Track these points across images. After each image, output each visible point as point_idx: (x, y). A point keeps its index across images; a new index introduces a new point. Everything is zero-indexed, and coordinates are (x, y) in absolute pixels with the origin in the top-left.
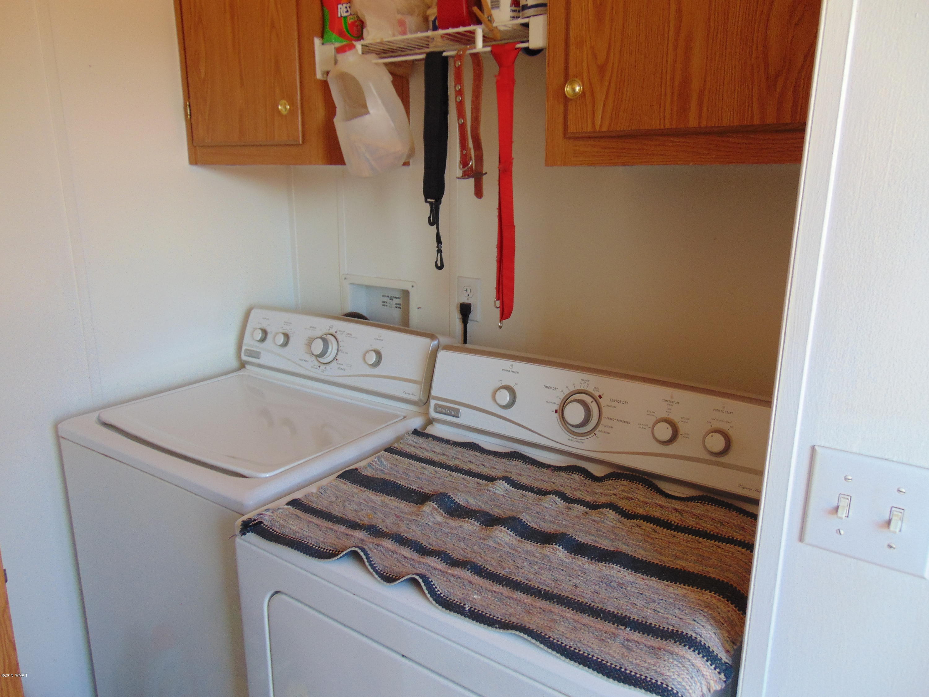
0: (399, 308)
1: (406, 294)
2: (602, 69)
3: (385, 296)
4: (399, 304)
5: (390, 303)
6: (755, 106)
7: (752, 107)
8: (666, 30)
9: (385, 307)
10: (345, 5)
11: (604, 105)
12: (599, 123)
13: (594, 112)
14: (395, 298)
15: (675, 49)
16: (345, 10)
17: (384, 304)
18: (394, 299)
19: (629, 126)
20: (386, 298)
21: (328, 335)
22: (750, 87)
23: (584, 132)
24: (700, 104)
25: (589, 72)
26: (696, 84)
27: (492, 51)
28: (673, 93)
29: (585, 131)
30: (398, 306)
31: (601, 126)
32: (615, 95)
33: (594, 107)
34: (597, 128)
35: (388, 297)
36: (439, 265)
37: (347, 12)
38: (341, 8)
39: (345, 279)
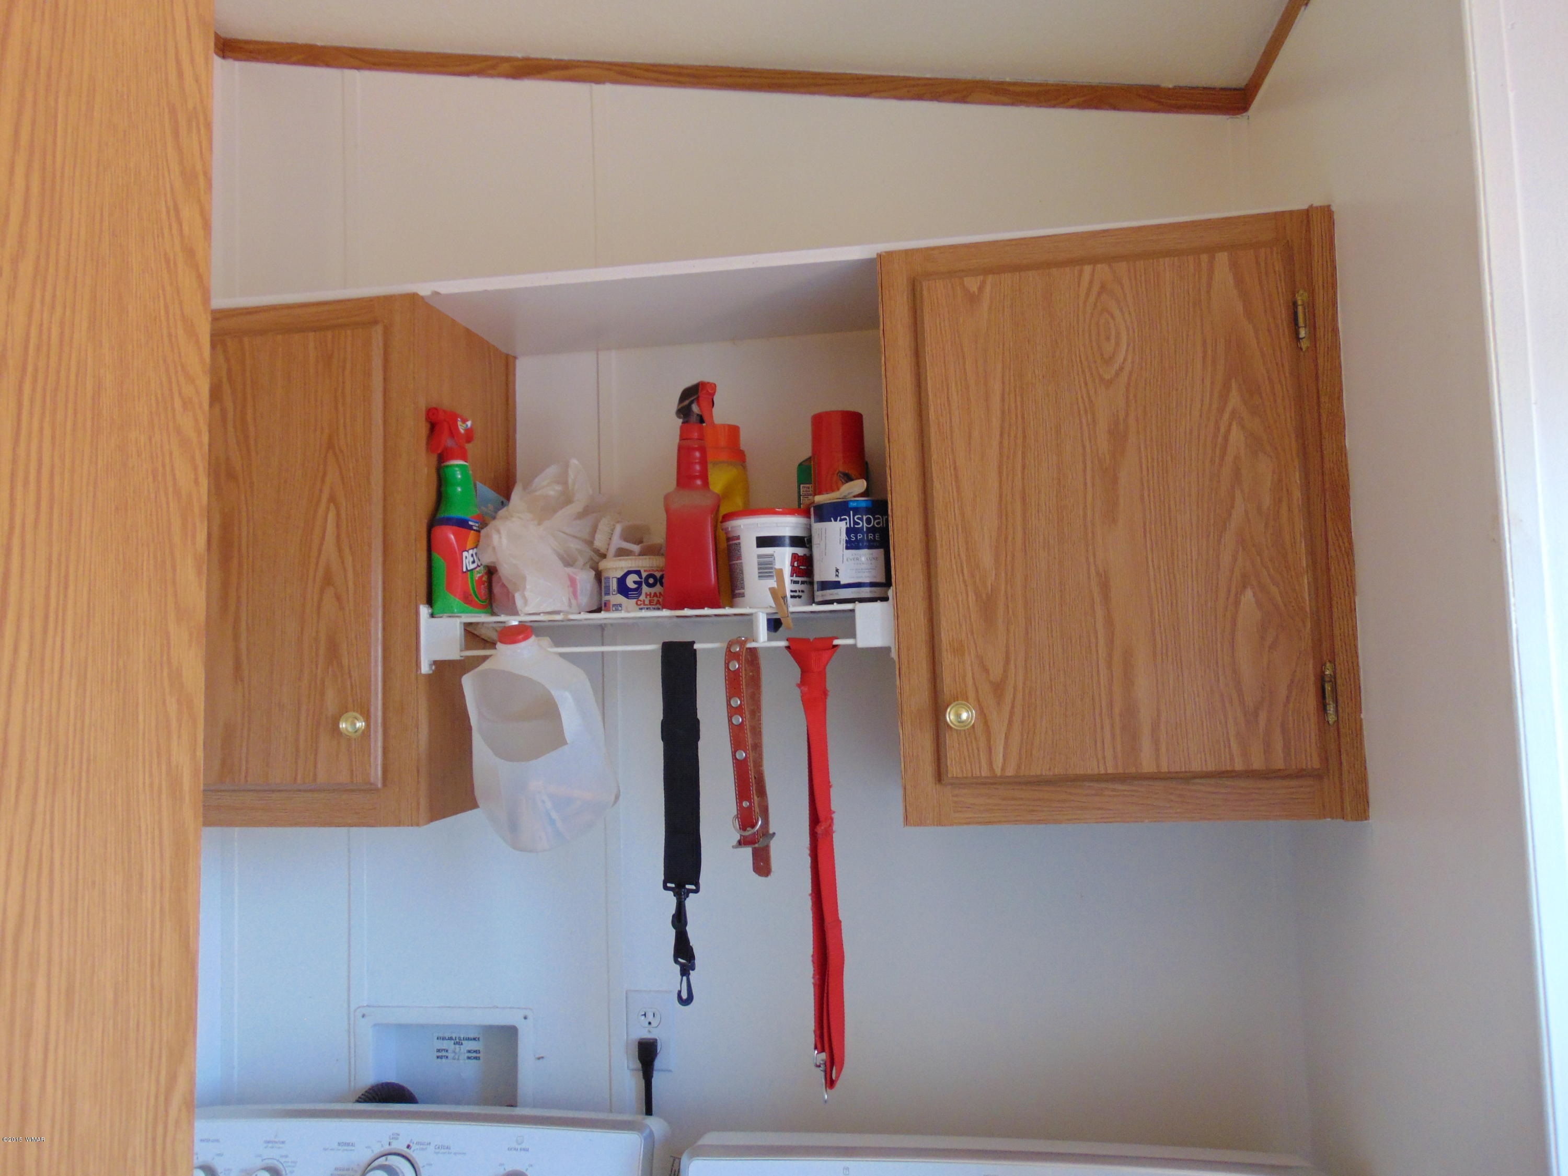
0: (476, 1058)
1: (509, 1034)
2: (998, 689)
3: (444, 1039)
4: (475, 1052)
5: (454, 1052)
6: (1234, 745)
7: (1230, 747)
8: (1093, 640)
9: (444, 1060)
10: (471, 552)
11: (1007, 738)
12: (1000, 765)
13: (990, 749)
14: (468, 1039)
15: (1109, 666)
16: (472, 559)
17: (441, 1054)
18: (463, 1042)
19: (1050, 769)
20: (445, 1042)
21: (389, 1157)
22: (1223, 721)
23: (977, 778)
24: (1156, 742)
25: (977, 691)
26: (1145, 716)
27: (788, 648)
28: (1112, 726)
29: (978, 774)
30: (474, 1055)
31: (1003, 769)
32: (1022, 724)
33: (989, 740)
34: (998, 772)
35: (451, 1039)
36: (685, 995)
37: (474, 562)
38: (466, 558)
39: (363, 1016)
